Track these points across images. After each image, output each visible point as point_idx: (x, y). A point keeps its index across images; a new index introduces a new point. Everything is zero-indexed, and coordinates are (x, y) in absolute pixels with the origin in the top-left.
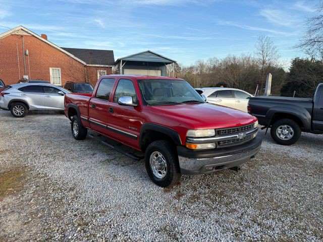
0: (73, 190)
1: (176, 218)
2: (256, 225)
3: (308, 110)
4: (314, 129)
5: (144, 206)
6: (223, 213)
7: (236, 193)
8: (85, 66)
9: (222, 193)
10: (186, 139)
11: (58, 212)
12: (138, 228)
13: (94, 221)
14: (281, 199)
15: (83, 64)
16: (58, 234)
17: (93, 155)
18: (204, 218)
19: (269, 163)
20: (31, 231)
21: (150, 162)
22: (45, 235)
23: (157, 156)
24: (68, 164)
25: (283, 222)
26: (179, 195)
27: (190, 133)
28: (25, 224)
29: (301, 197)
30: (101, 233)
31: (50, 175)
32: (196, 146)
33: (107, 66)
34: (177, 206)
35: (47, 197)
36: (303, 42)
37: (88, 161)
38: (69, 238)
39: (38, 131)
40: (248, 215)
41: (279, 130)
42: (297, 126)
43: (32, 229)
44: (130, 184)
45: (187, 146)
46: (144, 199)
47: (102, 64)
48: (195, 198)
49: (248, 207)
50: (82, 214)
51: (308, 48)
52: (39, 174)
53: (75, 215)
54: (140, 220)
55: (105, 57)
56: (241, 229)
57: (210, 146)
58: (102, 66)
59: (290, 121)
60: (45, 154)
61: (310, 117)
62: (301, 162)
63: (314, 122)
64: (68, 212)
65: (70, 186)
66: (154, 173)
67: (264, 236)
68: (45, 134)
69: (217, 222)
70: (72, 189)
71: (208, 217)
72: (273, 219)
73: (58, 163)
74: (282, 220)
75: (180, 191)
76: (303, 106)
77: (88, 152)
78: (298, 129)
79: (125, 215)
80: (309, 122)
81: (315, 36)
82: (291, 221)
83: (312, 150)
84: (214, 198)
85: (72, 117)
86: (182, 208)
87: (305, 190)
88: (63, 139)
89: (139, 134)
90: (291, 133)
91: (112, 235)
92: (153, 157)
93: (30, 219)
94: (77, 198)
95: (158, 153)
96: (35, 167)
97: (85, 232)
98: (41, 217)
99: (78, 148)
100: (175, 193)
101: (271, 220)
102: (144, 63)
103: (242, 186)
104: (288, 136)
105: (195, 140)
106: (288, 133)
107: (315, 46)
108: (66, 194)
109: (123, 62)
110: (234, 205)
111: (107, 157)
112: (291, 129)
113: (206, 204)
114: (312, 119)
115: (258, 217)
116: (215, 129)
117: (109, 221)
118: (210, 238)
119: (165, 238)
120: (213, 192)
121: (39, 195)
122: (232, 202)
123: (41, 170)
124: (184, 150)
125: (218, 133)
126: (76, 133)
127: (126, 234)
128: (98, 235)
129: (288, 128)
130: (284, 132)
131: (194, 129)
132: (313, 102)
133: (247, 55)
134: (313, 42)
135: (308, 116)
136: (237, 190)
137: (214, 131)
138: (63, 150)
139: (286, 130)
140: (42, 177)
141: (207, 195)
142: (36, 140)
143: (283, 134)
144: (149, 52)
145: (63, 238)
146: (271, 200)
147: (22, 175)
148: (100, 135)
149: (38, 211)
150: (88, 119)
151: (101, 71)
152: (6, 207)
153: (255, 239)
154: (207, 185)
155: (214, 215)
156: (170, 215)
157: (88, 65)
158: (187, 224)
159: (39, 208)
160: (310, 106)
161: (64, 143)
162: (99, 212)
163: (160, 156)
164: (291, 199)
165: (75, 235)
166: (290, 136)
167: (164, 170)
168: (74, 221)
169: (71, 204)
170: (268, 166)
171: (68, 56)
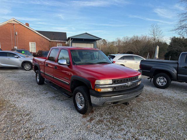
3: (175, 68)
4: (179, 79)
5: (68, 126)
6: (115, 131)
7: (126, 119)
8: (50, 41)
9: (117, 119)
10: (95, 85)
11: (16, 129)
13: (36, 135)
14: (153, 122)
15: (48, 40)
17: (46, 93)
18: (103, 135)
19: (150, 100)
23: (79, 95)
24: (30, 99)
26: (91, 119)
27: (97, 82)
29: (165, 121)
31: (17, 106)
32: (100, 90)
33: (62, 41)
34: (88, 126)
35: (12, 119)
36: (177, 28)
37: (42, 97)
40: (130, 133)
41: (158, 80)
42: (168, 77)
44: (64, 112)
45: (96, 90)
46: (70, 121)
47: (60, 40)
49: (132, 128)
50: (29, 130)
51: (179, 31)
52: (11, 105)
53: (26, 131)
54: (64, 135)
55: (61, 36)
57: (109, 90)
58: (60, 41)
59: (164, 74)
60: (18, 93)
63: (178, 75)
64: (22, 129)
65: (27, 112)
68: (21, 80)
69: (110, 137)
70: (28, 115)
71: (106, 134)
72: (145, 136)
73: (24, 98)
74: (151, 136)
75: (92, 117)
76: (172, 65)
77: (43, 92)
78: (169, 79)
79: (55, 132)
80: (175, 75)
81: (183, 24)
82: (156, 137)
83: (178, 92)
84: (112, 122)
85: (36, 71)
86: (91, 128)
87: (168, 117)
88: (31, 84)
90: (165, 82)
92: (77, 96)
94: (29, 120)
95: (80, 94)
96: (10, 100)
98: (5, 132)
99: (38, 89)
100: (89, 118)
101: (144, 137)
102: (83, 40)
103: (130, 114)
104: (163, 84)
105: (100, 86)
106: (163, 82)
107: (184, 30)
108: (24, 118)
109: (72, 39)
110: (123, 126)
111: (54, 95)
112: (165, 79)
113: (106, 125)
114: (177, 73)
115: (136, 134)
116: (112, 80)
117: (45, 135)
121: (8, 118)
122: (122, 124)
123: (13, 103)
124: (94, 92)
125: (114, 82)
126: (38, 80)
129: (163, 78)
130: (161, 81)
131: (99, 80)
132: (178, 63)
133: (145, 35)
134: (182, 27)
135: (175, 72)
136: (127, 117)
137: (111, 81)
138: (29, 90)
139: (162, 80)
140: (12, 107)
142: (15, 84)
143: (160, 82)
144: (86, 33)
146: (146, 123)
147: (1, 105)
148: (50, 82)
149: (4, 128)
150: (44, 72)
151: (59, 44)
154: (110, 113)
155: (109, 133)
157: (51, 41)
159: (5, 126)
160: (176, 66)
161: (31, 86)
162: (40, 129)
164: (159, 123)
166: (165, 84)
167: (83, 104)
168: (23, 135)
169: (25, 124)
170: (149, 102)
171: (40, 35)
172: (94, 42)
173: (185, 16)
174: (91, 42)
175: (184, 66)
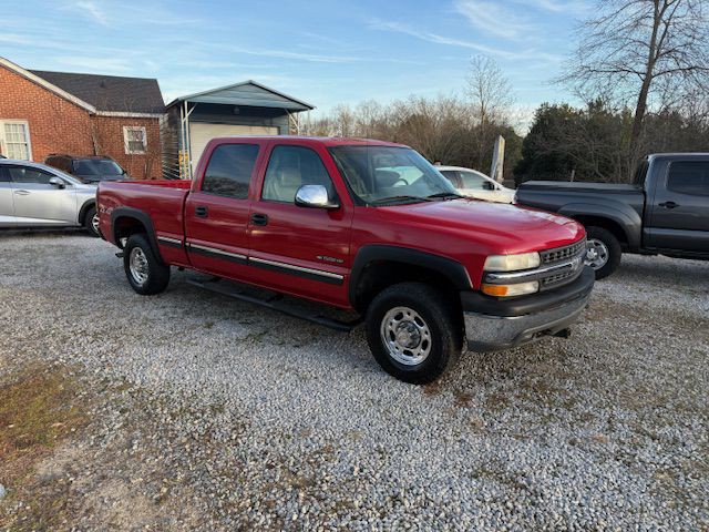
0: (221, 410)
1: (488, 445)
2: (648, 441)
3: (636, 208)
4: (647, 246)
5: (406, 427)
6: (571, 424)
7: (570, 383)
8: (92, 115)
9: (541, 386)
11: (220, 464)
12: (430, 476)
13: (323, 474)
15: (88, 111)
16: (259, 514)
17: (209, 326)
20: (186, 516)
21: (382, 333)
22: (228, 520)
23: (400, 317)
24: (162, 352)
25: (689, 427)
26: (463, 399)
27: (491, 262)
28: (158, 501)
29: (687, 377)
30: (360, 497)
31: (138, 382)
32: (505, 290)
33: (148, 115)
34: (472, 420)
35: (167, 433)
36: (569, 72)
37: (207, 341)
38: (295, 518)
39: (25, 279)
40: (622, 422)
42: (614, 239)
43: (185, 511)
45: (485, 291)
46: (396, 412)
47: (134, 111)
48: (497, 402)
49: (611, 407)
50: (282, 461)
51: (578, 83)
52: (107, 380)
53: (270, 467)
54: (421, 459)
56: (628, 451)
58: (137, 115)
59: (601, 230)
60: (84, 333)
61: (638, 220)
62: (638, 310)
63: (647, 230)
64: (248, 462)
65: (207, 401)
66: (392, 354)
67: (676, 458)
68: (49, 284)
69: (572, 443)
70: (217, 409)
71: (549, 435)
72: (670, 425)
74: (687, 424)
76: (626, 201)
77: (190, 321)
78: (617, 245)
79: (381, 453)
80: (638, 231)
81: (590, 60)
83: (644, 286)
85: (124, 241)
86: (486, 424)
88: (104, 294)
89: (346, 271)
90: (603, 256)
91: (388, 499)
92: (389, 323)
93: (165, 490)
94: (243, 426)
95: (404, 310)
96: (80, 364)
97: (319, 499)
98: (186, 482)
99: (158, 314)
100: (451, 395)
101: (668, 428)
102: (237, 110)
103: (570, 367)
104: (597, 263)
105: (501, 276)
106: (597, 257)
107: (591, 81)
108: (212, 421)
109: (190, 104)
110: (580, 405)
112: (603, 247)
113: (528, 410)
114: (643, 226)
115: (641, 423)
116: (539, 252)
117: (357, 469)
118: (583, 476)
119: (498, 488)
120: (524, 385)
121: (142, 430)
122: (574, 401)
123: (107, 370)
124: (478, 299)
126: (140, 279)
127: (415, 491)
128: (356, 503)
129: (597, 244)
130: (590, 255)
132: (644, 193)
135: (635, 220)
136: (568, 375)
137: (537, 255)
138: (124, 321)
139: (592, 250)
140: (120, 389)
141: (516, 392)
142: (35, 302)
143: (586, 259)
144: (251, 84)
145: (279, 522)
146: (641, 390)
147: (61, 387)
150: (184, 241)
152: (75, 467)
153: (666, 467)
154: (503, 371)
155: (557, 430)
156: (474, 440)
157: (99, 113)
158: (520, 455)
159: (167, 462)
160: (639, 201)
161: (114, 304)
162: (317, 452)
163: (410, 315)
164: (673, 382)
165: (304, 510)
166: (601, 262)
167: (420, 346)
168: (277, 480)
169: (240, 441)
170: (590, 324)
171: (46, 89)
172: (283, 121)
173: (598, 30)
174: (267, 121)
175: (664, 202)
